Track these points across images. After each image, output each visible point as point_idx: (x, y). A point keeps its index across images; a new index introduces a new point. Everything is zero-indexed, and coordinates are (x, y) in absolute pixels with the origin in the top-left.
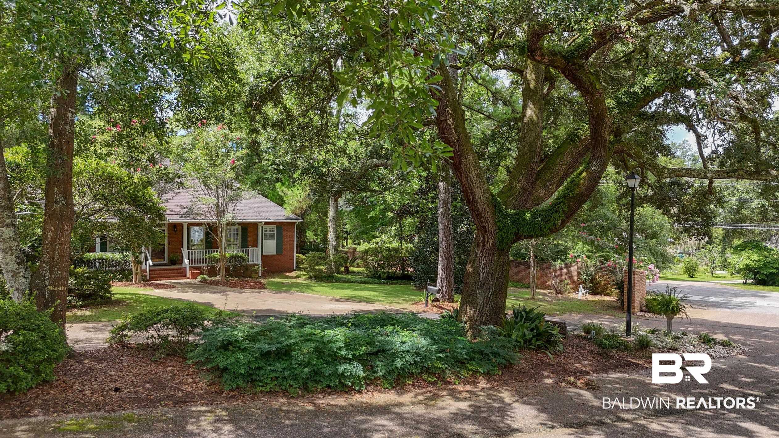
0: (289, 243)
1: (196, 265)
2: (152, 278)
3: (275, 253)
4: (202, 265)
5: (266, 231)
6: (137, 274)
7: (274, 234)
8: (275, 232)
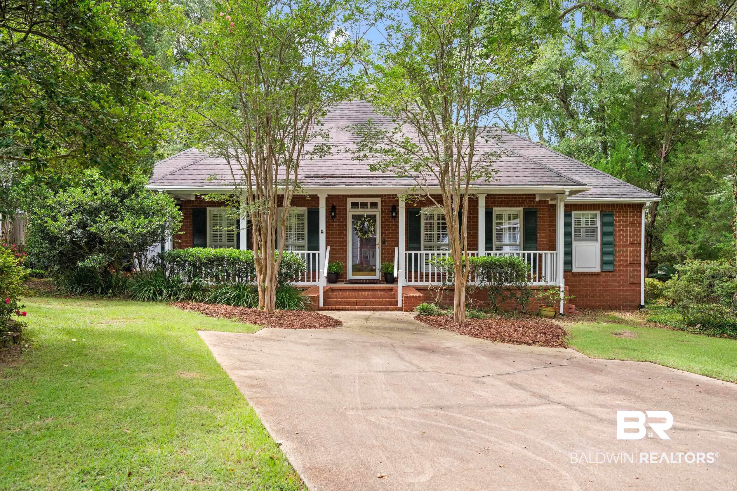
0: (630, 249)
1: (419, 283)
2: (328, 306)
3: (597, 269)
4: (429, 283)
5: (579, 223)
6: (264, 291)
7: (594, 231)
8: (598, 224)
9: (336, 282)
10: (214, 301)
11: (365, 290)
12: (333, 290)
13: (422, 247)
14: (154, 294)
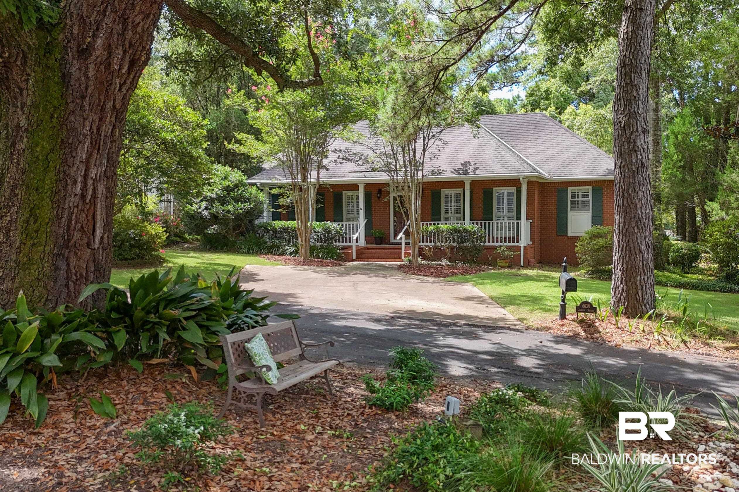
2: (360, 258)
6: (302, 247)
7: (587, 202)
8: (590, 197)
9: (380, 244)
10: (282, 254)
11: (389, 249)
12: (368, 249)
13: (442, 219)
14: (249, 249)
